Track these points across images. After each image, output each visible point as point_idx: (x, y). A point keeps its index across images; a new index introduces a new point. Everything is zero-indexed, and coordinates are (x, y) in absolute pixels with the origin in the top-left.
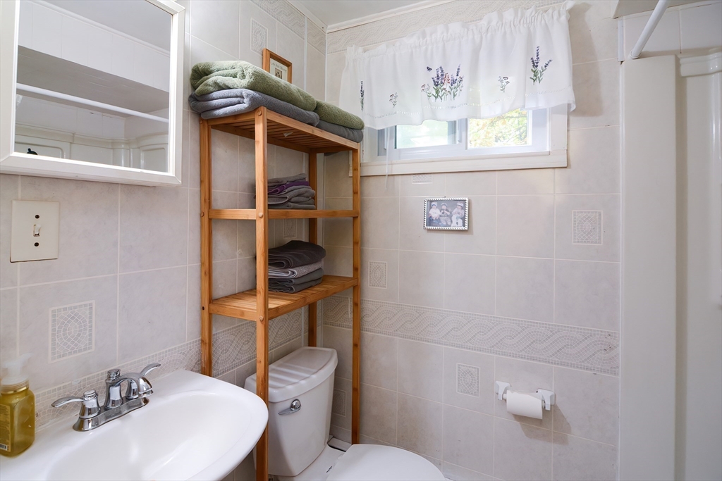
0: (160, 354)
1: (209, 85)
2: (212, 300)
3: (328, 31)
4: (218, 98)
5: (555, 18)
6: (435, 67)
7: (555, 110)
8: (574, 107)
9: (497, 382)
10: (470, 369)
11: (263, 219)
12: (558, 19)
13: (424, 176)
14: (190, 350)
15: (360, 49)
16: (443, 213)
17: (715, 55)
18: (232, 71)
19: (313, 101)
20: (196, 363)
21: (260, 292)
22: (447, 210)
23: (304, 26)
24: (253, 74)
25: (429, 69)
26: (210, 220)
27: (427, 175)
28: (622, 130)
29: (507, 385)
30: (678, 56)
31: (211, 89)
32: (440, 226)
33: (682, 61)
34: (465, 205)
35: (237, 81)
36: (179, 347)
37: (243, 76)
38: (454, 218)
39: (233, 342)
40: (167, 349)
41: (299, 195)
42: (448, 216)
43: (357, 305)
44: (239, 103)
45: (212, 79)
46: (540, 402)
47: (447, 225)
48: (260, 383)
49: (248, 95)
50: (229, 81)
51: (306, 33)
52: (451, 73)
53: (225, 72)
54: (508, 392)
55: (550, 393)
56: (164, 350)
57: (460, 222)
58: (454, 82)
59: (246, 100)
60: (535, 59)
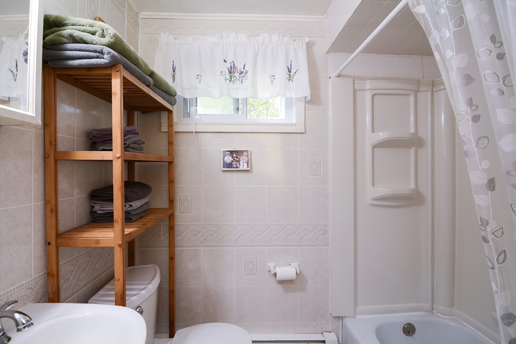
0: (8, 292)
1: (63, 36)
2: (58, 235)
3: (140, 17)
4: (72, 50)
5: (300, 46)
6: (229, 60)
7: (298, 99)
8: (308, 99)
9: (268, 264)
10: (252, 259)
11: (120, 160)
12: (302, 47)
13: (220, 134)
14: (37, 284)
15: (172, 37)
16: (234, 159)
17: (368, 81)
18: (90, 29)
19: (149, 68)
20: (42, 296)
21: (118, 221)
22: (237, 157)
23: (125, 7)
24: (114, 36)
25: (225, 61)
26: (56, 161)
27: (222, 134)
28: (330, 114)
29: (274, 264)
30: (354, 78)
31: (65, 40)
32: (232, 168)
33: (355, 82)
34: (248, 154)
35: (95, 38)
36: (26, 283)
37: (103, 36)
38: (241, 162)
39: (72, 272)
40: (15, 287)
41: (134, 143)
42: (237, 161)
43: (172, 228)
44: (98, 57)
45: (67, 31)
46: (295, 269)
47: (237, 167)
48: (119, 297)
49: (109, 53)
50: (87, 37)
51: (126, 13)
52: (240, 66)
53: (82, 28)
54: (277, 268)
55: (297, 264)
56: (12, 288)
57: (245, 165)
58: (242, 73)
59: (106, 56)
60: (289, 67)
